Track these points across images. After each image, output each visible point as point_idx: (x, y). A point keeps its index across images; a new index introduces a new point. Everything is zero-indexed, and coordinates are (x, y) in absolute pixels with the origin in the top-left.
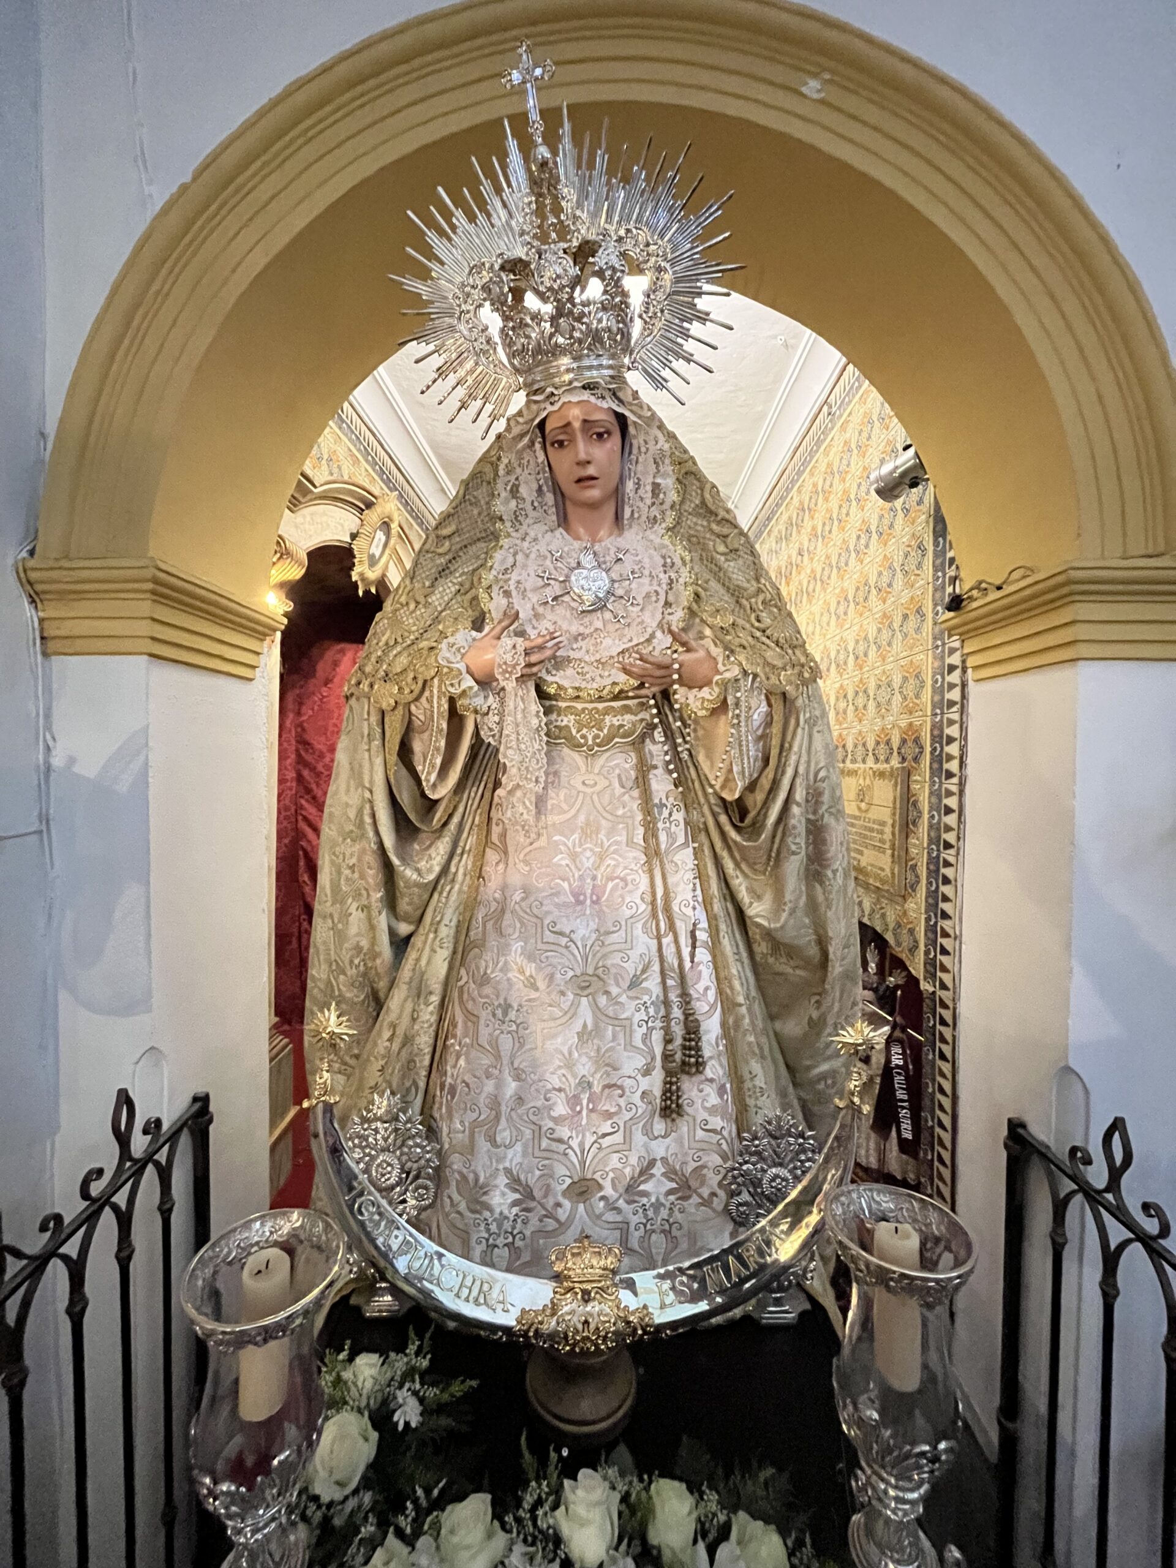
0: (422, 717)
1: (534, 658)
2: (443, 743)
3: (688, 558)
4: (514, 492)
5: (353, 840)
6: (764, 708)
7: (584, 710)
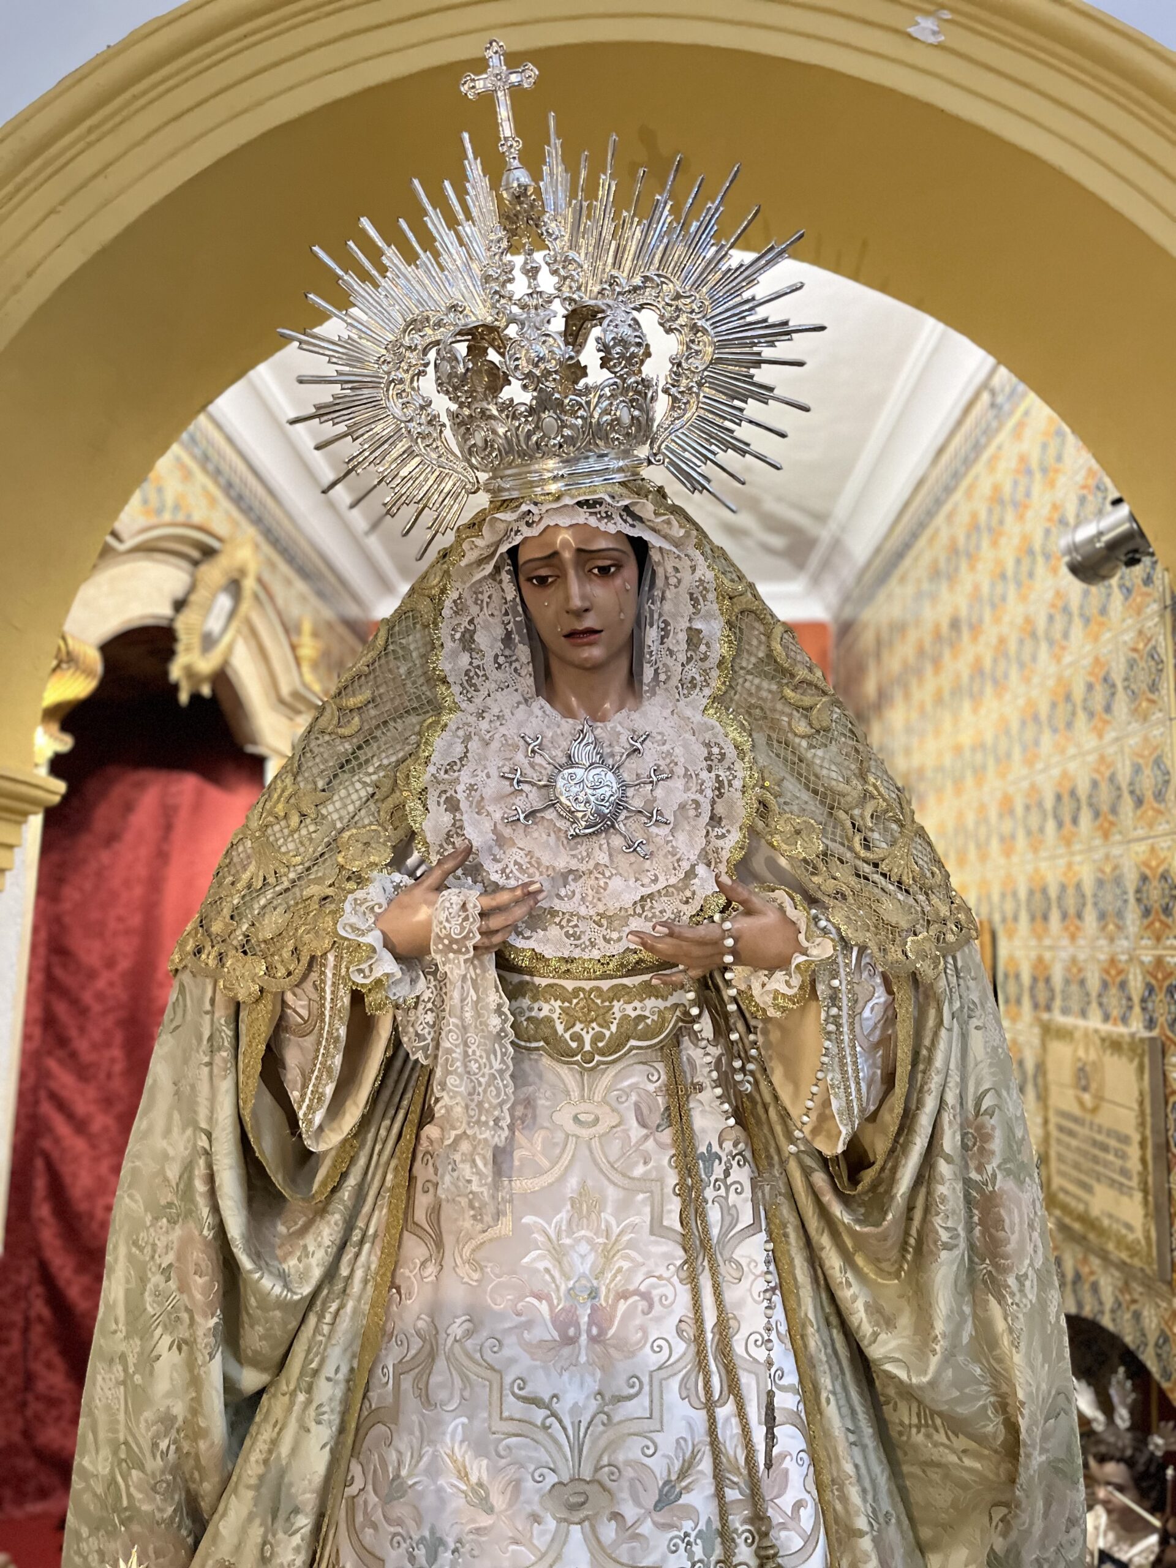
0: (304, 1013)
1: (495, 922)
2: (338, 1060)
3: (747, 747)
4: (467, 642)
5: (172, 1222)
6: (880, 997)
7: (576, 991)
